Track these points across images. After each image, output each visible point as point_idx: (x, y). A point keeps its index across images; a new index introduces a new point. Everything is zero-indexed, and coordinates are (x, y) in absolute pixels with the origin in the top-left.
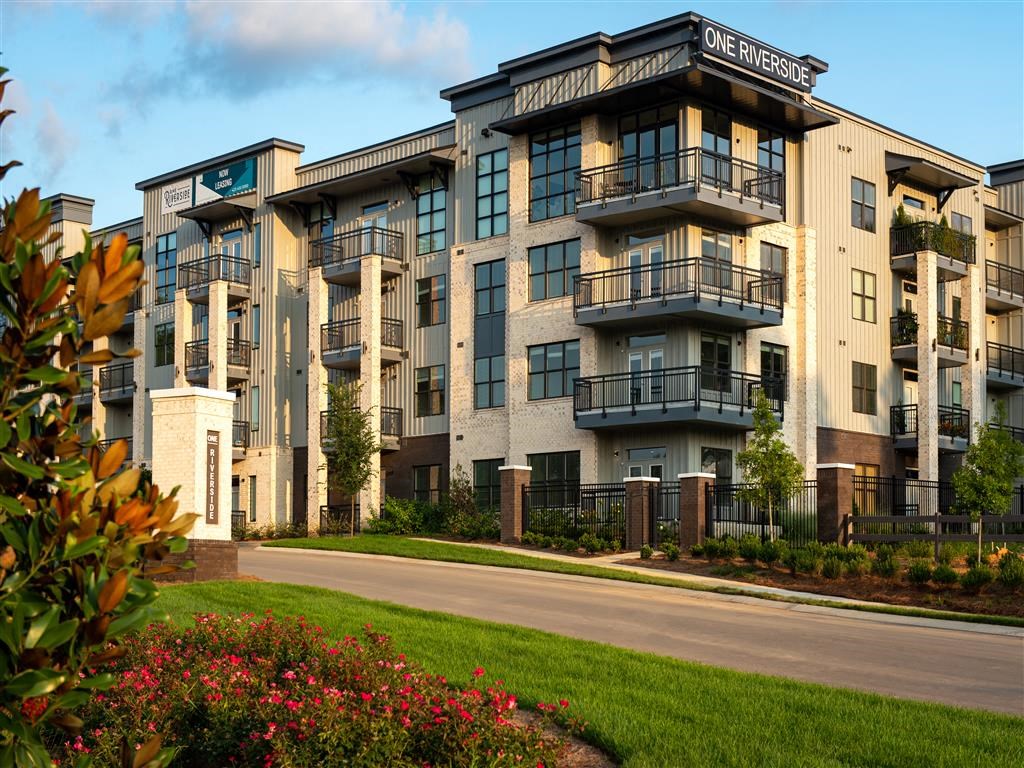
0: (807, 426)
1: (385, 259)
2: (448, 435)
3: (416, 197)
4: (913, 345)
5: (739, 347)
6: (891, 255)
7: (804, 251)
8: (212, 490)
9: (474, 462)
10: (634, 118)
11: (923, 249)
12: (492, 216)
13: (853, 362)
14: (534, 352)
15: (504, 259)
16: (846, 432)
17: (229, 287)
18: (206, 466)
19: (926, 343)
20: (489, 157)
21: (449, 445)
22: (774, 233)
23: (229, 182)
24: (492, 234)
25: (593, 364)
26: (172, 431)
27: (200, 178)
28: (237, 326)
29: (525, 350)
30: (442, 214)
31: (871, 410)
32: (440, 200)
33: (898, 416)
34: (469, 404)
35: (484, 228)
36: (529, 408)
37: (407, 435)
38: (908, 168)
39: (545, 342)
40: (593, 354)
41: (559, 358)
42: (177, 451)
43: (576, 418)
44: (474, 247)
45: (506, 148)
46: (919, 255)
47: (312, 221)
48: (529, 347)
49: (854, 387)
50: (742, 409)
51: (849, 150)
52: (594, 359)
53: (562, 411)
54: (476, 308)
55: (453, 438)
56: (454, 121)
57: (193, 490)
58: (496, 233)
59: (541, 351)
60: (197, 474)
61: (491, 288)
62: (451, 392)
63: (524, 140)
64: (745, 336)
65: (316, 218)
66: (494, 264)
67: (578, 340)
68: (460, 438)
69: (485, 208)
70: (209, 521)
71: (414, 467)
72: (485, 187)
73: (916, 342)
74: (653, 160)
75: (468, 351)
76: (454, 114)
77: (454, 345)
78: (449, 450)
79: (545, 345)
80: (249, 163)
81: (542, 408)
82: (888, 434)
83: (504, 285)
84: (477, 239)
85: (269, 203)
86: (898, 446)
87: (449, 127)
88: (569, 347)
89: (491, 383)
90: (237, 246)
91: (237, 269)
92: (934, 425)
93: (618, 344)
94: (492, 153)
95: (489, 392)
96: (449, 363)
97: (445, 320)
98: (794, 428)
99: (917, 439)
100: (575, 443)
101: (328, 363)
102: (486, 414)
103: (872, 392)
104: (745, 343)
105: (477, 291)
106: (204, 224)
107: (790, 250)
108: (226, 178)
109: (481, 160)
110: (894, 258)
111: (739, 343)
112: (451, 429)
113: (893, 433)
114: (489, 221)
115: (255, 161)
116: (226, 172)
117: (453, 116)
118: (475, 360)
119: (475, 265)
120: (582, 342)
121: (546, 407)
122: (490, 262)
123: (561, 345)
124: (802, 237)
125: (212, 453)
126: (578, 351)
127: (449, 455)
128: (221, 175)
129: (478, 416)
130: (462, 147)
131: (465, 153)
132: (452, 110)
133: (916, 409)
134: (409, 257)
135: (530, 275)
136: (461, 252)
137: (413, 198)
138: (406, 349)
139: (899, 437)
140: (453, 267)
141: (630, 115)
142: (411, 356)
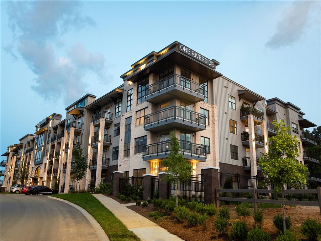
0: (216, 162)
1: (106, 119)
2: (118, 165)
5: (193, 137)
7: (214, 111)
11: (249, 114)
13: (231, 145)
15: (132, 116)
16: (229, 164)
17: (75, 129)
19: (252, 139)
21: (118, 168)
22: (205, 106)
23: (80, 106)
24: (130, 110)
27: (75, 106)
28: (79, 139)
31: (236, 158)
33: (245, 161)
34: (123, 156)
35: (128, 109)
37: (110, 166)
38: (244, 94)
39: (139, 137)
40: (150, 139)
41: (142, 141)
43: (143, 158)
44: (126, 114)
45: (134, 87)
46: (248, 116)
47: (96, 113)
48: (135, 139)
49: (231, 152)
50: (192, 154)
51: (227, 87)
52: (150, 141)
59: (138, 140)
61: (129, 124)
62: (119, 153)
64: (195, 134)
67: (146, 135)
68: (120, 165)
69: (129, 104)
71: (111, 174)
72: (129, 98)
73: (249, 140)
75: (123, 141)
77: (120, 140)
80: (84, 101)
81: (137, 156)
82: (242, 166)
83: (131, 123)
84: (127, 112)
85: (86, 108)
86: (245, 169)
87: (122, 86)
89: (128, 150)
91: (78, 125)
92: (255, 163)
93: (158, 136)
94: (131, 89)
95: (127, 153)
96: (119, 145)
98: (212, 162)
99: (250, 167)
100: (145, 166)
101: (92, 146)
102: (126, 159)
103: (237, 153)
104: (195, 136)
105: (126, 125)
106: (75, 116)
107: (210, 111)
109: (129, 91)
110: (241, 117)
111: (193, 136)
112: (119, 163)
113: (243, 165)
114: (129, 107)
116: (80, 104)
118: (125, 144)
119: (126, 119)
122: (129, 117)
123: (143, 137)
124: (213, 108)
126: (147, 139)
127: (117, 170)
128: (79, 104)
129: (124, 159)
130: (125, 89)
131: (125, 91)
132: (123, 81)
133: (250, 158)
134: (113, 119)
135: (136, 119)
136: (123, 116)
137: (115, 104)
138: (111, 143)
139: (245, 166)
140: (121, 120)
141: (162, 73)
142: (112, 144)
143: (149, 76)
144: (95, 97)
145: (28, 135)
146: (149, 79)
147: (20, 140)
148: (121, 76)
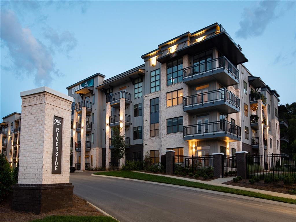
1: (126, 99)
2: (143, 144)
3: (134, 84)
4: (257, 123)
6: (250, 101)
8: (57, 153)
9: (150, 151)
10: (198, 56)
11: (259, 99)
12: (155, 87)
13: (245, 126)
14: (168, 121)
15: (159, 97)
16: (245, 144)
17: (87, 109)
18: (52, 138)
19: (261, 122)
20: (154, 72)
21: (143, 147)
22: (232, 90)
23: (87, 85)
24: (155, 91)
25: (187, 123)
26: (31, 116)
27: (80, 85)
28: (89, 119)
29: (166, 120)
30: (141, 88)
31: (248, 139)
32: (140, 85)
33: (253, 140)
34: (149, 136)
35: (153, 90)
36: (167, 136)
37: (132, 144)
38: (254, 80)
39: (172, 117)
40: (187, 120)
41: (176, 122)
42: (34, 128)
43: (184, 138)
44: (150, 95)
45: (159, 69)
46: (258, 101)
47: (107, 93)
48: (167, 119)
49: (245, 133)
51: (243, 73)
52: (188, 121)
53: (178, 136)
54: (151, 111)
55: (144, 145)
56: (144, 64)
57: (42, 152)
58: (156, 91)
59: (171, 120)
60: (45, 142)
61: (155, 105)
62: (144, 133)
63: (165, 64)
65: (108, 92)
66: (156, 99)
67: (183, 116)
68: (146, 145)
69: (153, 85)
70: (54, 172)
71: (133, 153)
72: (153, 79)
73: (258, 122)
74: (204, 63)
75: (149, 122)
76: (144, 62)
77: (145, 120)
78: (143, 148)
79: (172, 118)
80: (92, 80)
81: (171, 135)
82: (250, 144)
83: (159, 104)
84: (151, 92)
85: (97, 89)
86: (253, 148)
87: (143, 66)
88: (179, 119)
89: (155, 130)
90: (89, 100)
91: (89, 105)
92: (263, 142)
93: (194, 117)
94: (155, 70)
95: (155, 132)
96: (143, 125)
97: (142, 115)
99: (259, 146)
100: (182, 145)
101: (111, 126)
102: (154, 138)
103: (248, 134)
105: (151, 106)
106: (82, 95)
108: (87, 84)
109: (152, 73)
110: (251, 102)
111: (227, 117)
112: (144, 142)
113: (252, 144)
114: (154, 88)
115: (94, 79)
116: (87, 83)
117: (144, 63)
118: (150, 124)
119: (150, 100)
120: (184, 117)
121: (173, 135)
122: (155, 98)
123: (177, 118)
124: (237, 92)
125: (57, 130)
126: (183, 119)
127: (143, 149)
128: (85, 83)
129: (152, 139)
130: (146, 70)
131: (147, 71)
132: (144, 61)
133: (258, 139)
134: (132, 99)
135: (167, 100)
136: (146, 97)
137: (133, 85)
138: (131, 122)
139: (253, 145)
140: (144, 100)
141: (197, 55)
142: (132, 124)
143: (182, 58)
144: (104, 76)
145: (15, 114)
146: (182, 60)
147: (4, 118)
148: (141, 56)
